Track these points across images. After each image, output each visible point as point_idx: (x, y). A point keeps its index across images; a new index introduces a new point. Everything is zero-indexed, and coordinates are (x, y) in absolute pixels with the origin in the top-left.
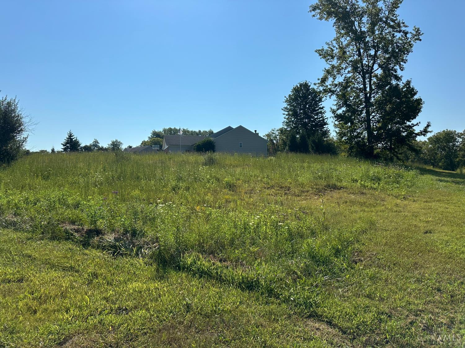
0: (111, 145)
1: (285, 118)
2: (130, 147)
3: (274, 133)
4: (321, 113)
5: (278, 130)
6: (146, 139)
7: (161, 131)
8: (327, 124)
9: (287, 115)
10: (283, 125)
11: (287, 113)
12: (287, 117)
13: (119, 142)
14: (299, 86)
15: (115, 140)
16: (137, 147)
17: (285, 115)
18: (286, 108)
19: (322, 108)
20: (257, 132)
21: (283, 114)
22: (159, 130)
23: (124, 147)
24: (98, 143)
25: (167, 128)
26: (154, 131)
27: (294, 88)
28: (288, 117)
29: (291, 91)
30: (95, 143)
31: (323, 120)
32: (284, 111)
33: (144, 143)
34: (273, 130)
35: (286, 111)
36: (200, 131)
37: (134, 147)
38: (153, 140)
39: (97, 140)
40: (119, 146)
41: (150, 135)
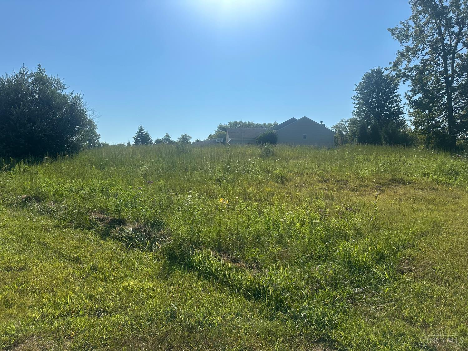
0: (181, 139)
1: (355, 108)
2: (198, 141)
3: (343, 124)
4: (396, 101)
5: (348, 121)
6: (213, 133)
7: (227, 125)
8: (404, 114)
9: (357, 104)
10: (353, 115)
11: (357, 102)
12: (357, 106)
13: (188, 136)
14: (371, 73)
15: (184, 134)
16: (204, 141)
17: (355, 105)
18: (356, 97)
19: (397, 96)
20: (323, 123)
21: (353, 103)
22: (226, 124)
23: (192, 140)
24: (169, 137)
25: (233, 121)
26: (220, 124)
27: (365, 75)
28: (359, 106)
29: (362, 78)
30: (166, 137)
31: (399, 109)
32: (354, 100)
33: (211, 137)
34: (343, 121)
35: (356, 100)
36: (265, 124)
37: (201, 141)
38: (219, 133)
39: (169, 134)
40: (188, 140)
41: (216, 129)
